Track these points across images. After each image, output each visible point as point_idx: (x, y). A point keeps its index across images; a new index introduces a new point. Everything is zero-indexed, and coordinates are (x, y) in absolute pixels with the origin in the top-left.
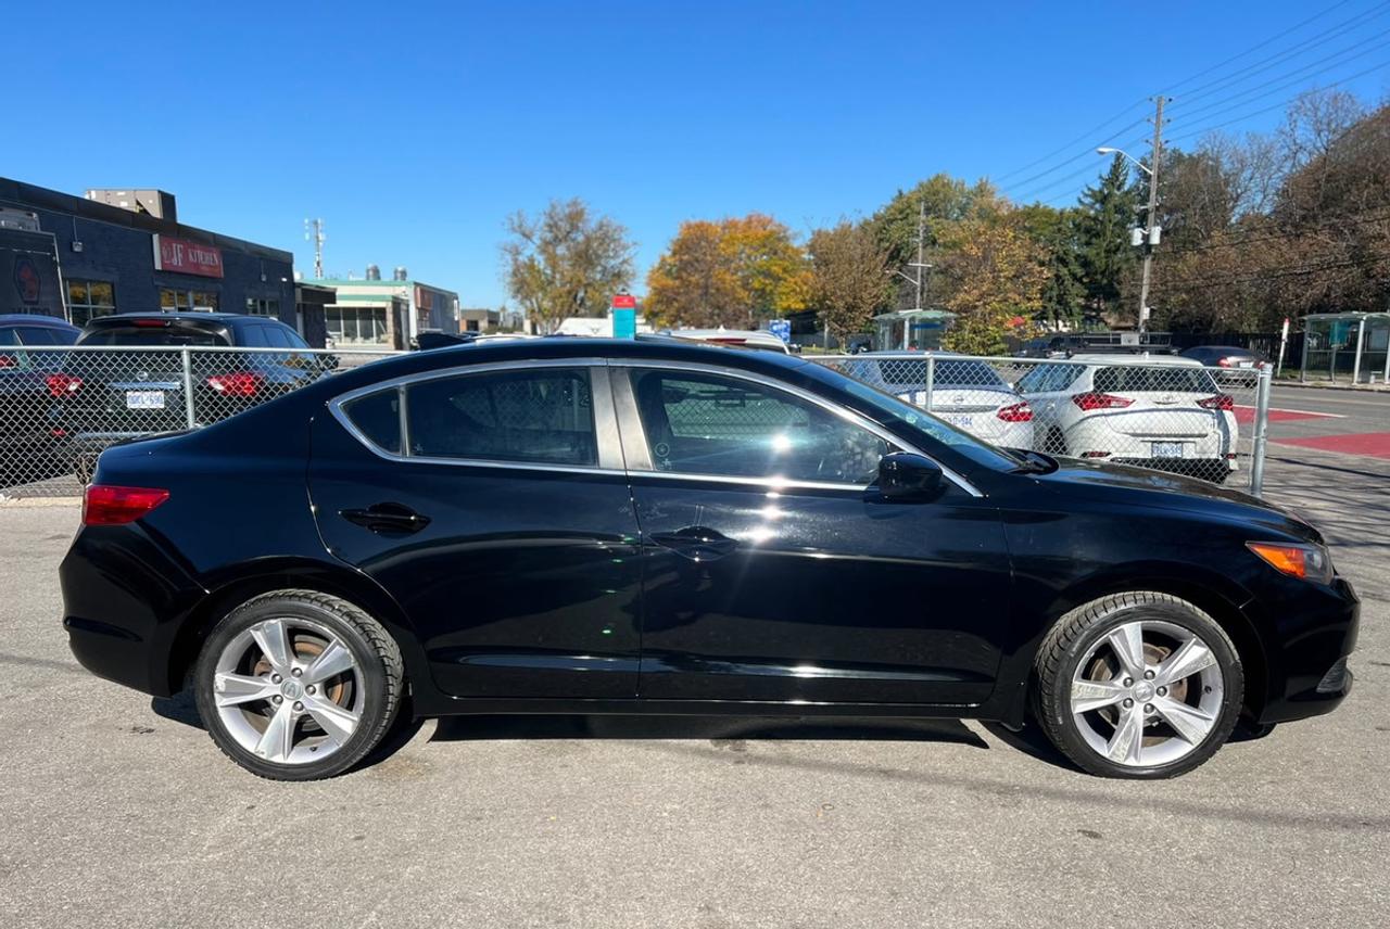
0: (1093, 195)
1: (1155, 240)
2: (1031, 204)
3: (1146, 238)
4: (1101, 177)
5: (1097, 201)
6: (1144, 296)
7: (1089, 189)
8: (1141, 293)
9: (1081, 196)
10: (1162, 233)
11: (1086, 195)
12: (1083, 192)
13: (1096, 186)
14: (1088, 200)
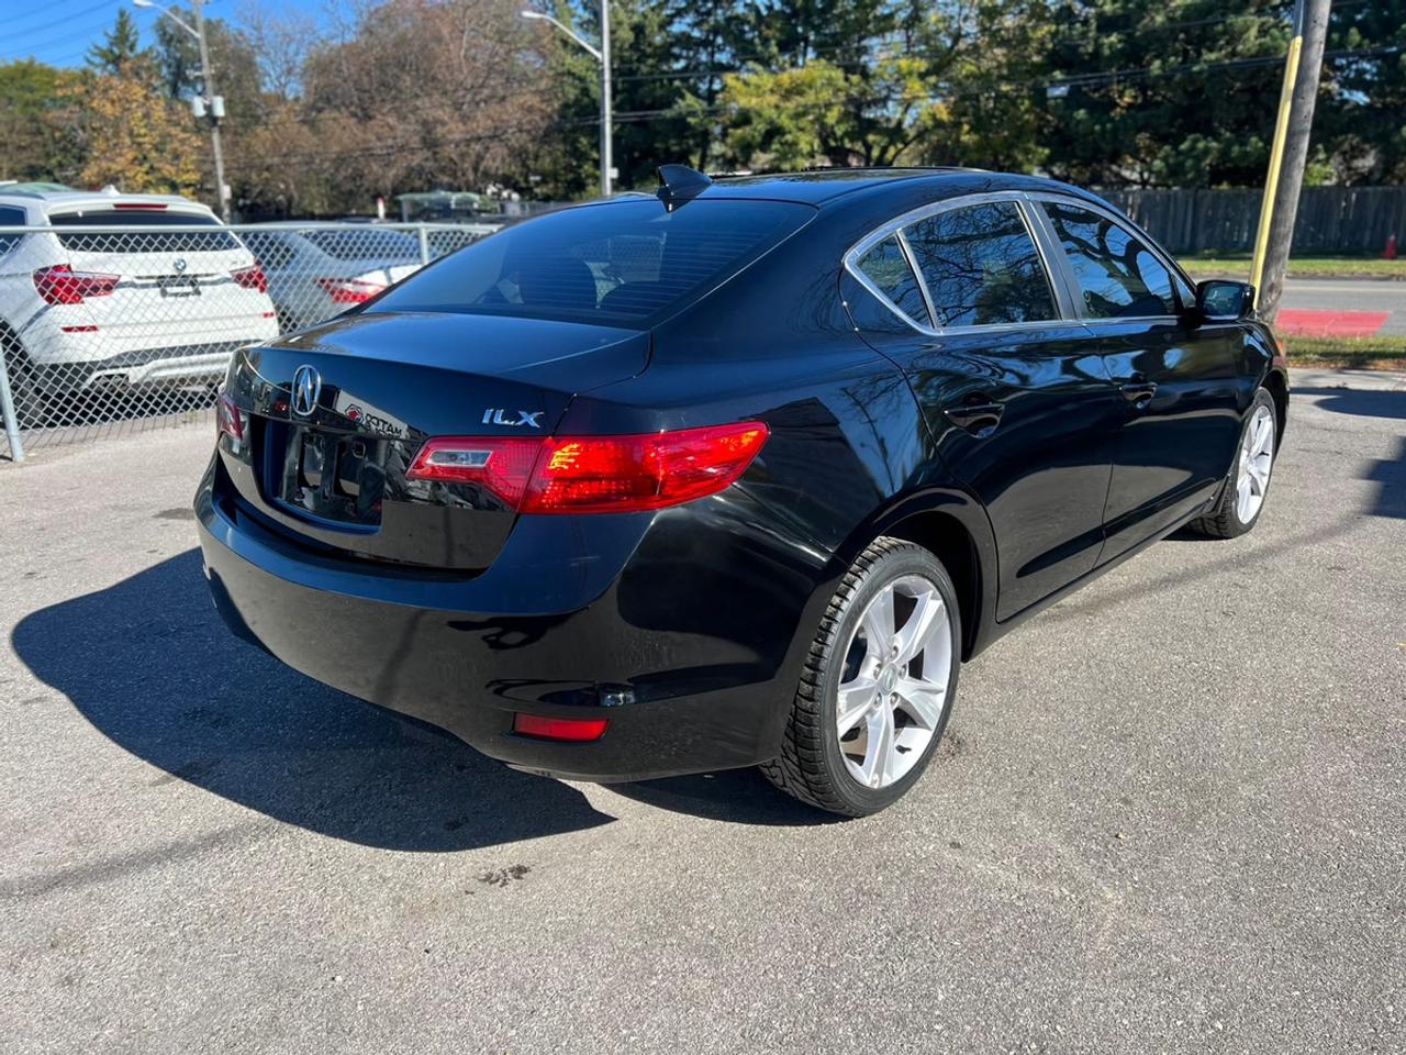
0: (103, 54)
1: (220, 111)
2: (25, 60)
3: (209, 108)
4: (106, 34)
5: (108, 62)
6: (220, 172)
7: (97, 47)
8: (216, 169)
9: (88, 55)
10: (225, 103)
11: (95, 55)
12: (89, 50)
13: (104, 44)
14: (97, 60)
